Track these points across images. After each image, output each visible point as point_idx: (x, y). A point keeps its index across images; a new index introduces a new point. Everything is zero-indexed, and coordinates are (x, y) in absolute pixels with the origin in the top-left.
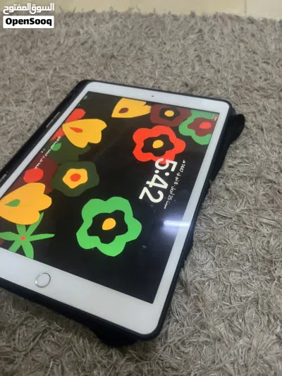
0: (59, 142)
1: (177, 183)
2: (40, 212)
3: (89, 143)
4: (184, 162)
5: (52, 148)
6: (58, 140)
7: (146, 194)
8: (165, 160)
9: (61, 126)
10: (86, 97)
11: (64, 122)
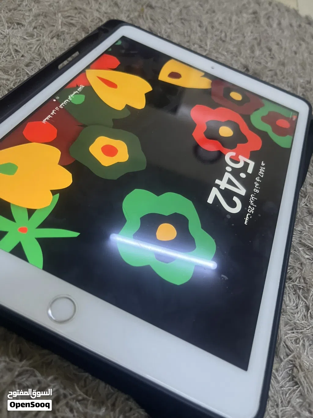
0: (81, 93)
1: (257, 191)
2: (54, 192)
3: (127, 107)
4: (263, 164)
5: (70, 97)
6: (80, 89)
7: (216, 197)
8: (237, 155)
9: (83, 71)
10: (120, 43)
11: (88, 67)
